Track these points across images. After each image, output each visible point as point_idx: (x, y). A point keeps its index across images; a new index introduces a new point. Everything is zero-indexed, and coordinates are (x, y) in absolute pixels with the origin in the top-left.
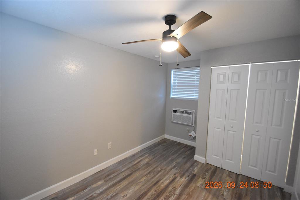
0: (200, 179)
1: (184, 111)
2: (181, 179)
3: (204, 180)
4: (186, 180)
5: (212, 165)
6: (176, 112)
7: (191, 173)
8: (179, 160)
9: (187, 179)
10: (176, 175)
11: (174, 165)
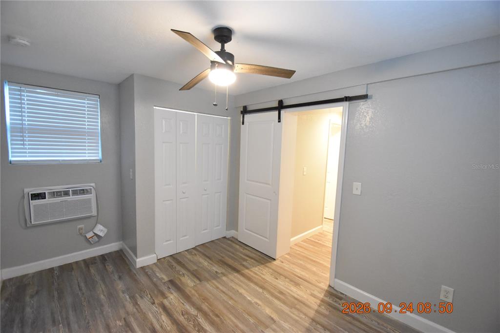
0: (183, 279)
1: (70, 190)
2: (169, 298)
3: (186, 276)
4: (175, 294)
5: (164, 258)
6: (45, 198)
7: (164, 283)
8: (120, 286)
9: (173, 292)
10: (156, 301)
11: (128, 297)
